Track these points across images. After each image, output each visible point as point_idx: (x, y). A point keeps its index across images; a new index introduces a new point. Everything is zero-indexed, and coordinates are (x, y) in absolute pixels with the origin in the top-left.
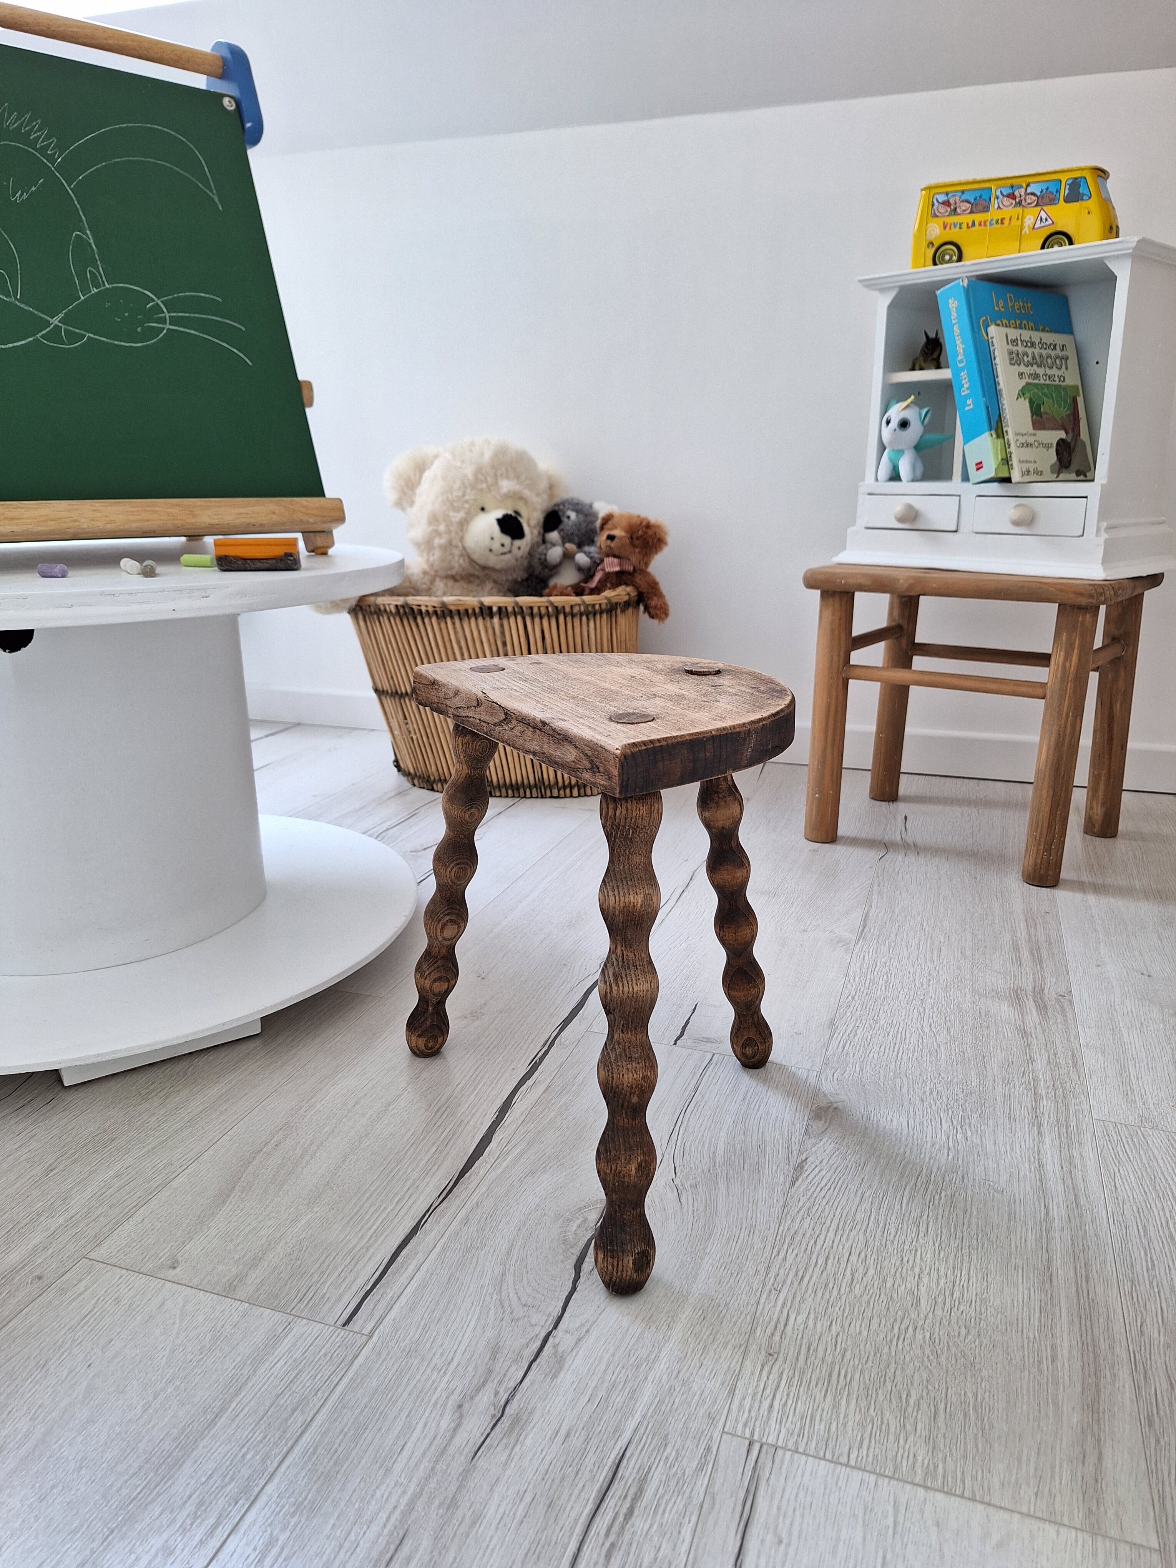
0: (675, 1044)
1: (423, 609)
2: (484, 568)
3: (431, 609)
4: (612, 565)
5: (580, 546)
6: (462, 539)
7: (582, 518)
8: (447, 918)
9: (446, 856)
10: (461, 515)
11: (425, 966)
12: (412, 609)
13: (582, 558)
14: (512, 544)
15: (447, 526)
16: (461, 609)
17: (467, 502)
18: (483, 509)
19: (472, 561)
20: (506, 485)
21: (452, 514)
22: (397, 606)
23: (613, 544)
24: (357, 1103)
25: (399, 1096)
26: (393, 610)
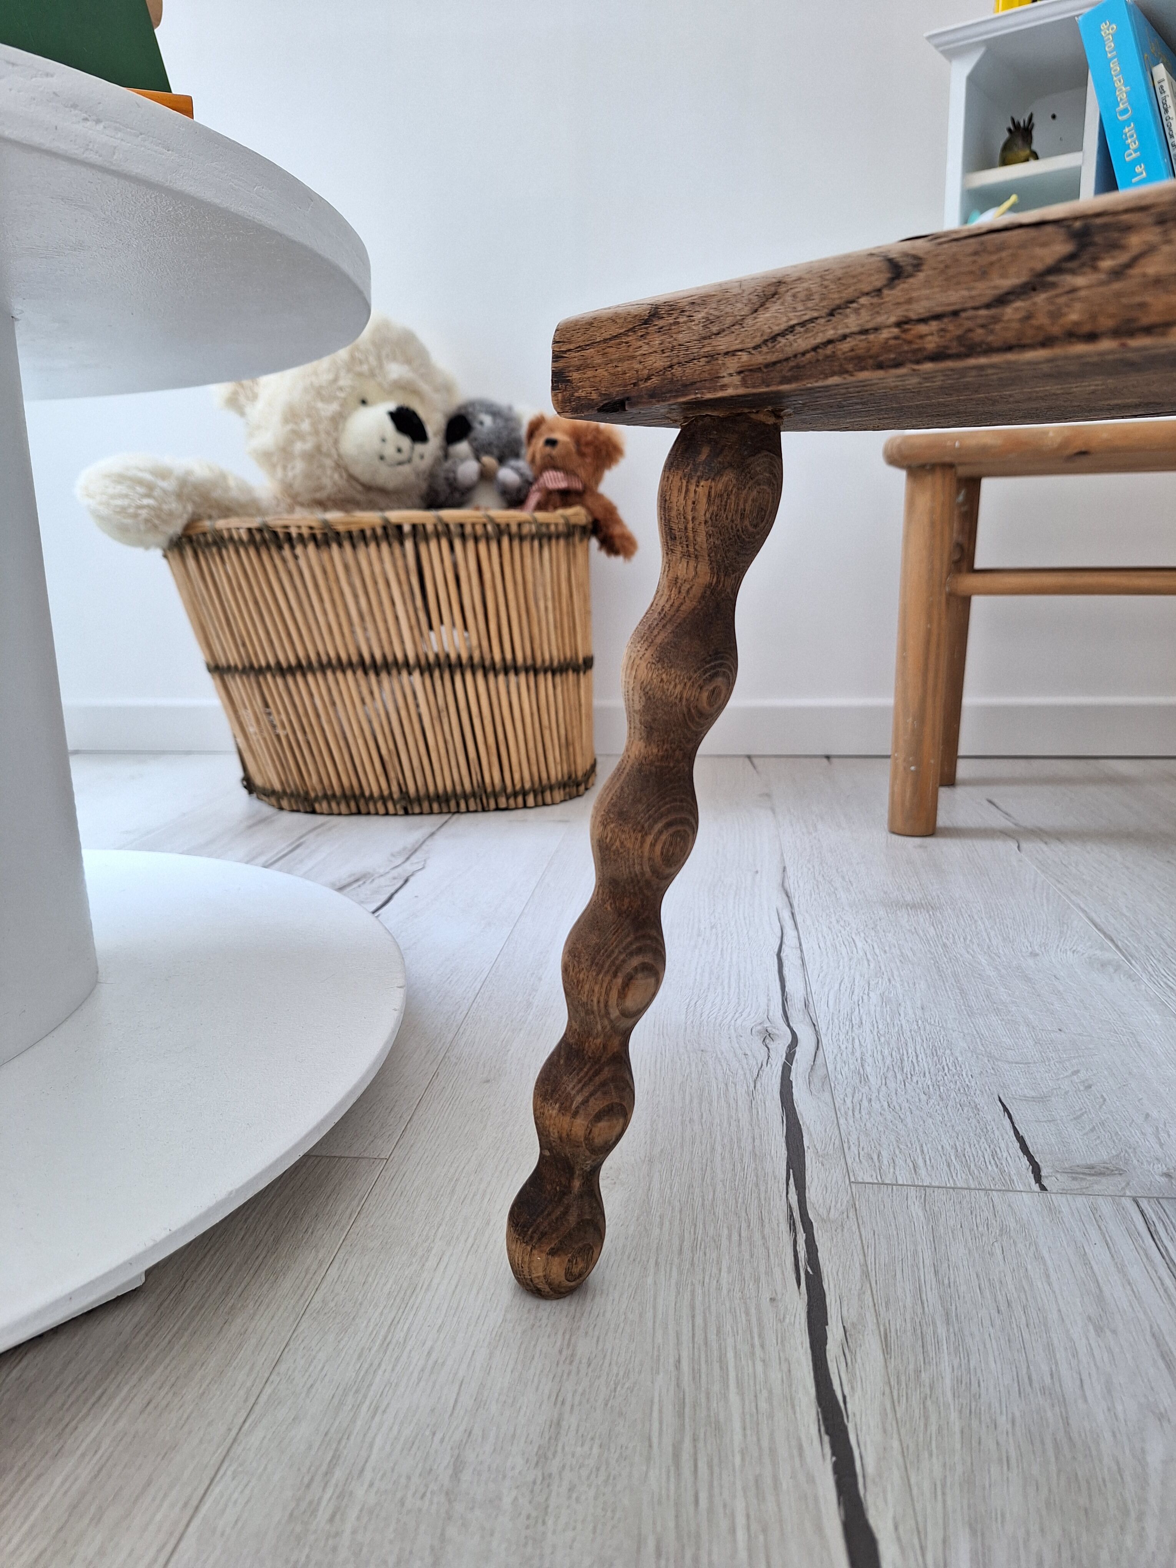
0: (1043, 1188)
1: (294, 532)
2: (368, 488)
3: (305, 532)
4: (554, 480)
5: (502, 460)
6: (336, 442)
7: (500, 423)
8: (636, 961)
9: (641, 807)
10: (334, 407)
11: (570, 1085)
12: (275, 534)
13: (508, 475)
14: (412, 449)
15: (314, 425)
16: (355, 529)
17: (341, 389)
18: (364, 402)
19: (352, 477)
20: (396, 371)
21: (320, 405)
22: (250, 530)
23: (555, 452)
26: (245, 537)
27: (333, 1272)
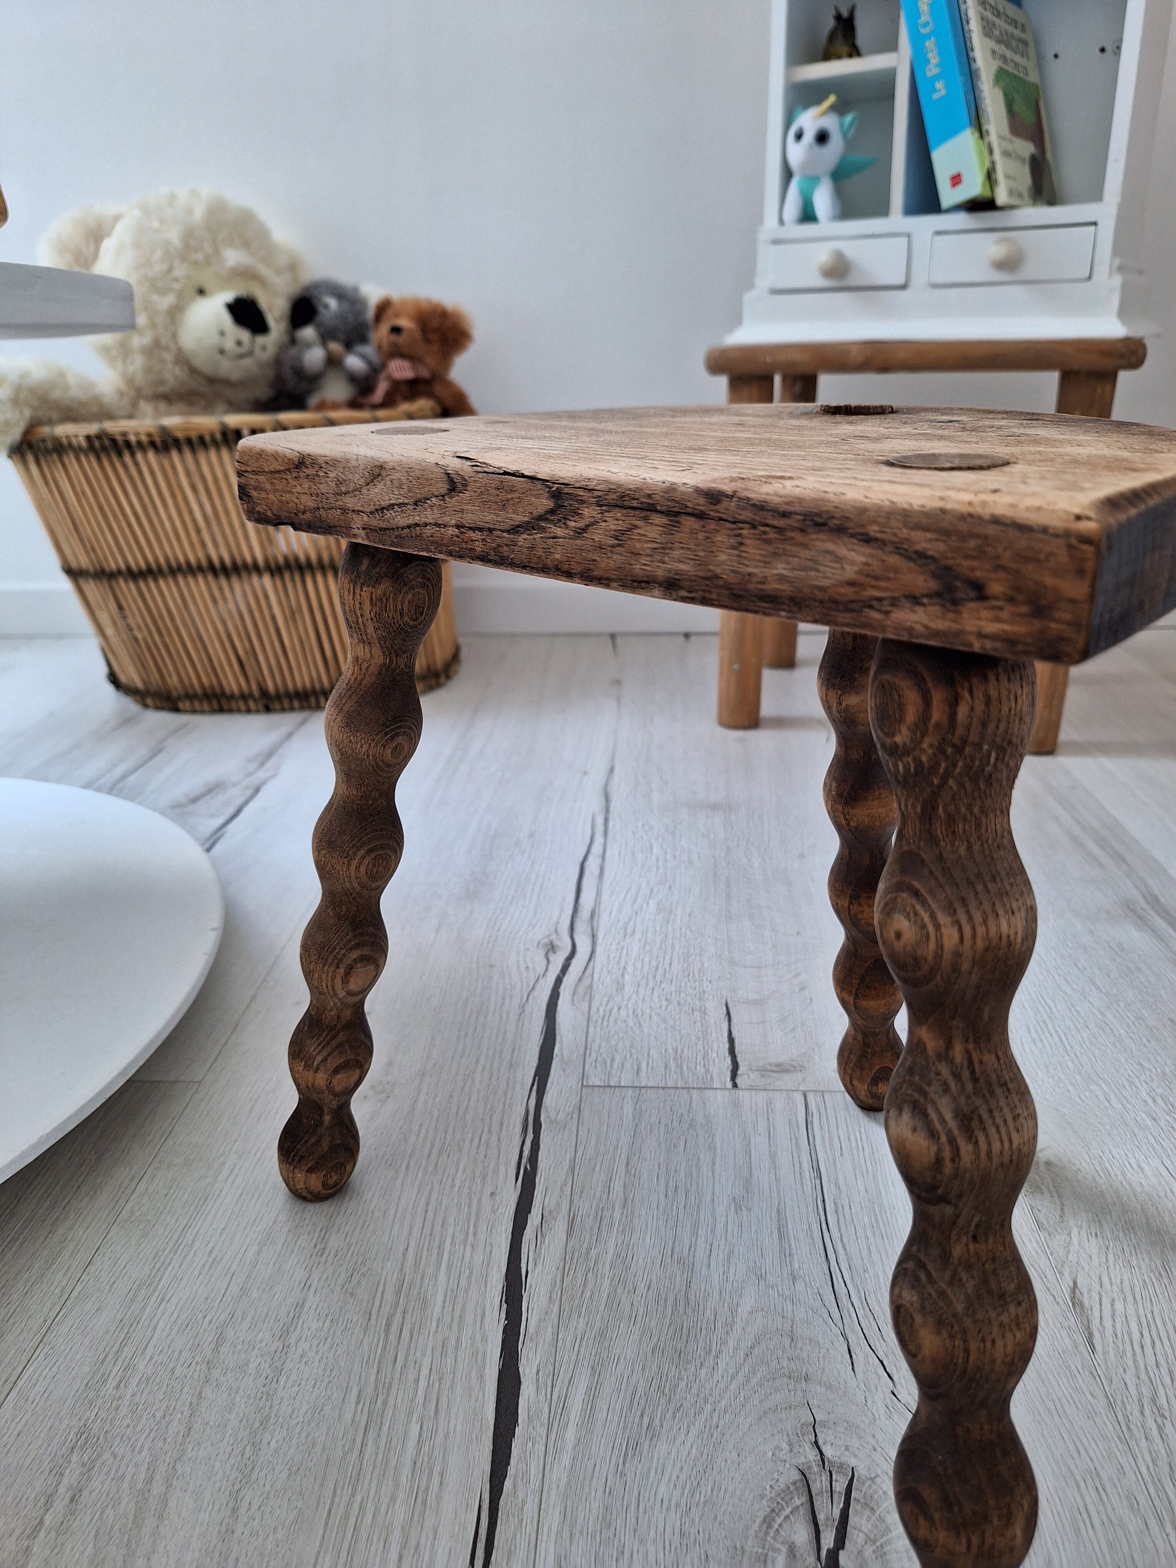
0: (735, 1086)
1: (133, 439)
2: (212, 380)
3: (144, 439)
4: (401, 370)
5: (349, 345)
6: (174, 336)
7: (346, 306)
8: (355, 955)
9: (345, 838)
10: (168, 300)
11: (312, 1047)
12: (113, 441)
13: (354, 362)
14: (253, 342)
15: (151, 318)
16: (193, 435)
17: (176, 280)
18: (201, 292)
19: (193, 371)
20: (233, 257)
21: (155, 298)
22: (88, 438)
23: (401, 340)
24: (219, 1341)
25: (300, 1305)
26: (84, 443)
27: (142, 1186)
